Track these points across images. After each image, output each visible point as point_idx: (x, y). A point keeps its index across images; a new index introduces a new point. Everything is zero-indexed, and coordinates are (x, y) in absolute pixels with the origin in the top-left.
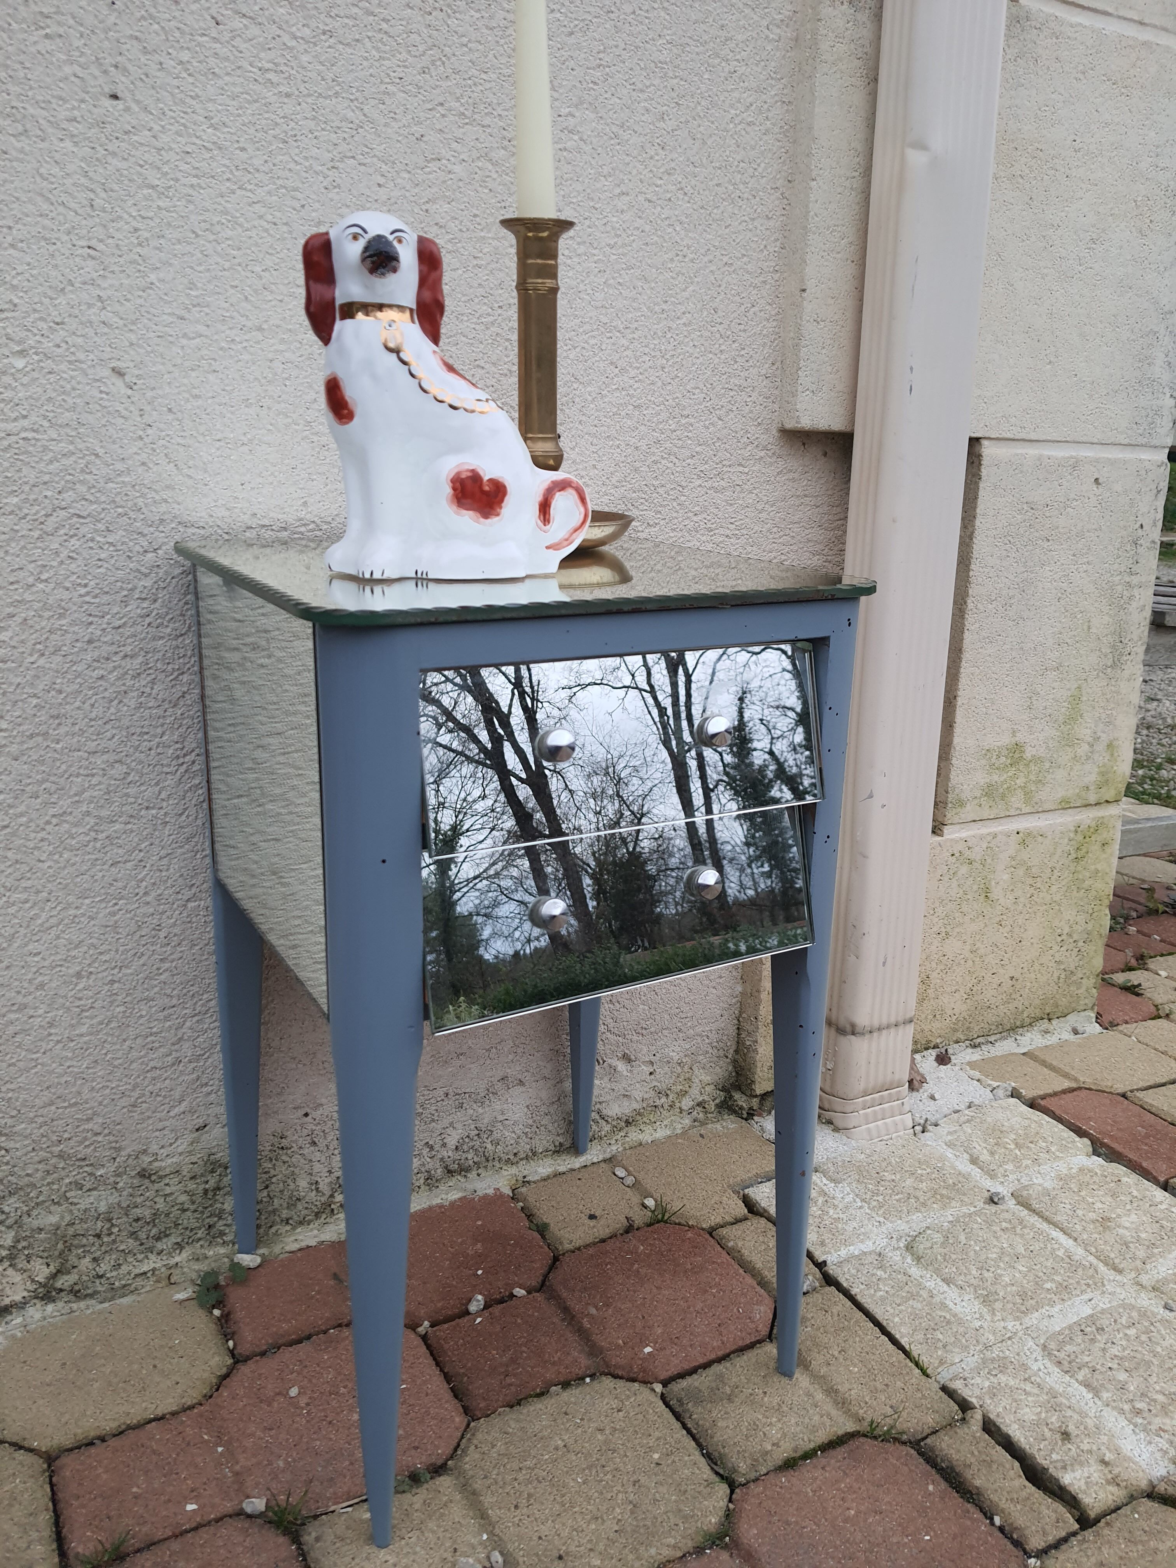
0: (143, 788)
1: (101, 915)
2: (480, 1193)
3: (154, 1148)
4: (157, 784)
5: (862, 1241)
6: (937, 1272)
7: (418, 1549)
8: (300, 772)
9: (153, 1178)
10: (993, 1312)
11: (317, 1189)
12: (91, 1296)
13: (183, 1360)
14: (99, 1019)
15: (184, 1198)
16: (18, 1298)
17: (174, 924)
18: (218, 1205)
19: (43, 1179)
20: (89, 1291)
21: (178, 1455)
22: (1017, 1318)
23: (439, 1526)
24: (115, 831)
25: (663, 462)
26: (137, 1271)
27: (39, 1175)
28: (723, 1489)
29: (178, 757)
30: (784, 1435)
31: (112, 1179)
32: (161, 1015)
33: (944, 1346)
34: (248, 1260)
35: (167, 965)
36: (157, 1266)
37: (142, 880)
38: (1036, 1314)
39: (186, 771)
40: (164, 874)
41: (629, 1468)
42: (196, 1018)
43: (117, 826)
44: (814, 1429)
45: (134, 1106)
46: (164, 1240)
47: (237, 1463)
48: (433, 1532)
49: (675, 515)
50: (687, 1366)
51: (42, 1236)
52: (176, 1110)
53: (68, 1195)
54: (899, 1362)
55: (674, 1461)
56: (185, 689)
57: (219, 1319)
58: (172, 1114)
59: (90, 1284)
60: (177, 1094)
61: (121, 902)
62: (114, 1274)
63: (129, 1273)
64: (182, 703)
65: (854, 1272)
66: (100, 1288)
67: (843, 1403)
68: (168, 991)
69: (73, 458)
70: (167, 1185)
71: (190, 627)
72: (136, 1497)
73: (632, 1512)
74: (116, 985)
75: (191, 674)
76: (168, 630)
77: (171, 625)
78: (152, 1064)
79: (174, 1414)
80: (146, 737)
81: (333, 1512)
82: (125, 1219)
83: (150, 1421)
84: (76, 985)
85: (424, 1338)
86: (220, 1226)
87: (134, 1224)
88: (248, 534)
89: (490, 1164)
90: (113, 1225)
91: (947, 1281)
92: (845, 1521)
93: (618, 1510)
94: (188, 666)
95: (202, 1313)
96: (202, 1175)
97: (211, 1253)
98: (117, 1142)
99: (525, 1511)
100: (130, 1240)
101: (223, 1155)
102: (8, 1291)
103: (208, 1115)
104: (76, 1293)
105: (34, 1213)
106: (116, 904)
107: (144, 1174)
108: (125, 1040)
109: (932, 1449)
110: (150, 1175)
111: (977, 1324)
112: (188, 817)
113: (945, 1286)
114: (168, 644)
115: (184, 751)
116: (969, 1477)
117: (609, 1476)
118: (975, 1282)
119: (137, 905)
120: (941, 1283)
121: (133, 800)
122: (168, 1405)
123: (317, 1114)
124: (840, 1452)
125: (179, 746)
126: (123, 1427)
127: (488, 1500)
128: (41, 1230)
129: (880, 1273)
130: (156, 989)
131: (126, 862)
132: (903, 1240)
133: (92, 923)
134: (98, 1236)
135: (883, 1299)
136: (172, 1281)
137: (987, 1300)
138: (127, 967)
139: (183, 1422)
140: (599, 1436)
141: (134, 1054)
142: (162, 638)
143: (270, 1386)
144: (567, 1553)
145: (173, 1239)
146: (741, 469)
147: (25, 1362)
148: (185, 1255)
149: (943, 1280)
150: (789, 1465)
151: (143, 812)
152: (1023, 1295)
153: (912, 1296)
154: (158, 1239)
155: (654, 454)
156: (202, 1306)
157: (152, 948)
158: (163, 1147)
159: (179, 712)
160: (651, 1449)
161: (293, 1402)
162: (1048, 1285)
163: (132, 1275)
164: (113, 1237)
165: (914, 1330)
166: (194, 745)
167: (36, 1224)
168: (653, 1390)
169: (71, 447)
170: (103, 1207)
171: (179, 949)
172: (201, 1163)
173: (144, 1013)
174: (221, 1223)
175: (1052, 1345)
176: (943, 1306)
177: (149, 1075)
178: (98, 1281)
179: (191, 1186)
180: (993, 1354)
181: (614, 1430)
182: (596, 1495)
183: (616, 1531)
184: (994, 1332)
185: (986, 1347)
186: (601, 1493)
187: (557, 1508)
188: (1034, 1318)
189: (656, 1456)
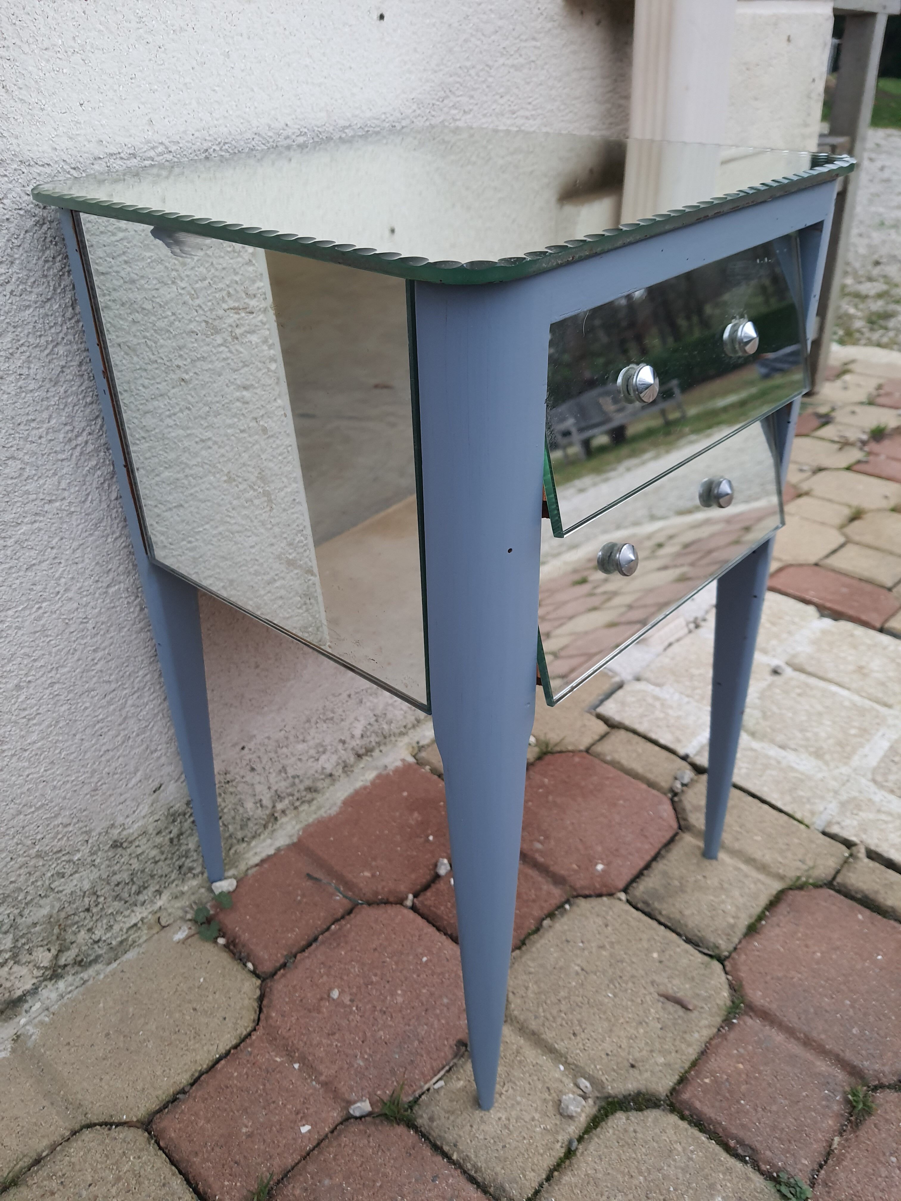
0: (41, 482)
1: (27, 623)
2: (391, 767)
3: (120, 820)
4: (55, 474)
6: (772, 741)
7: (519, 1099)
8: (189, 432)
9: (125, 845)
10: (827, 763)
11: (261, 806)
12: (95, 961)
13: (217, 996)
14: (46, 723)
15: (154, 852)
16: (28, 986)
17: (100, 613)
18: (184, 848)
19: (27, 880)
20: (92, 958)
21: (264, 1085)
22: (846, 764)
23: (524, 1073)
24: (24, 534)
25: (473, 40)
26: (128, 925)
27: (22, 878)
28: (716, 966)
29: (70, 440)
30: (738, 908)
31: (89, 860)
32: (104, 702)
33: (808, 800)
34: (225, 885)
35: (100, 654)
36: (144, 915)
37: (60, 578)
38: (857, 757)
39: (81, 454)
40: (80, 566)
41: (642, 972)
42: (136, 695)
43: (24, 528)
44: (755, 895)
45: (95, 790)
46: (145, 892)
47: (321, 1074)
48: (523, 1079)
50: (635, 872)
51: (38, 928)
52: (134, 781)
53: (53, 886)
54: (787, 822)
55: (671, 956)
56: (63, 363)
57: (226, 946)
58: (130, 785)
59: (90, 952)
60: (131, 768)
61: (44, 605)
62: (109, 935)
63: (121, 930)
64: (62, 379)
66: (100, 952)
67: (763, 868)
68: (106, 678)
70: (138, 846)
71: (55, 290)
72: (250, 1136)
74: (56, 687)
75: (66, 344)
76: (33, 297)
77: (36, 290)
78: (104, 748)
79: (236, 1047)
80: (33, 425)
81: (428, 1090)
82: (107, 888)
83: (218, 1061)
84: (17, 697)
85: (413, 908)
86: (188, 863)
87: (116, 889)
88: (96, 167)
89: (388, 740)
90: (98, 896)
91: (783, 747)
92: (818, 963)
93: (652, 1010)
94: (61, 335)
95: (208, 947)
96: (166, 828)
97: (186, 888)
98: (86, 826)
99: (583, 1035)
100: (116, 903)
101: (180, 806)
102: (17, 984)
103: (162, 776)
104: (81, 964)
105: (26, 912)
106: (40, 608)
107: (116, 845)
108: (75, 735)
109: (844, 885)
110: (122, 844)
111: (820, 776)
112: (91, 502)
113: (783, 752)
114: (36, 313)
115: (75, 432)
116: (882, 900)
117: (630, 984)
118: (803, 743)
119: (60, 604)
120: (778, 750)
121: (34, 496)
122: (227, 1041)
123: (252, 745)
124: (783, 908)
125: (68, 428)
126: (197, 1075)
127: (549, 1035)
128: (35, 924)
130: (95, 680)
131: (40, 562)
133: (20, 633)
134: (88, 910)
136: (163, 923)
137: (818, 754)
138: (63, 666)
139: (250, 1053)
140: (604, 953)
141: (86, 744)
142: (29, 306)
143: (309, 995)
144: (635, 1060)
145: (152, 889)
146: (534, 43)
147: (69, 1044)
148: (166, 896)
149: (779, 747)
150: (752, 930)
151: (47, 507)
152: (840, 744)
153: (766, 767)
154: (139, 893)
155: (464, 31)
156: (205, 938)
157: (83, 642)
158: (128, 816)
159: (62, 390)
160: (648, 951)
161: (338, 1003)
162: (852, 732)
163: (125, 930)
164: (100, 906)
165: (782, 794)
166: (83, 424)
167: (30, 921)
168: (620, 899)
170: (86, 886)
171: (109, 636)
172: (163, 818)
173: (88, 705)
174: (188, 861)
175: (879, 778)
176: (791, 768)
177: (103, 759)
178: (96, 946)
179: (159, 840)
180: (844, 797)
181: (612, 944)
182: (629, 1003)
183: (661, 1029)
184: (835, 779)
185: (836, 792)
186: (632, 1001)
187: (606, 1024)
188: (856, 761)
189: (655, 955)
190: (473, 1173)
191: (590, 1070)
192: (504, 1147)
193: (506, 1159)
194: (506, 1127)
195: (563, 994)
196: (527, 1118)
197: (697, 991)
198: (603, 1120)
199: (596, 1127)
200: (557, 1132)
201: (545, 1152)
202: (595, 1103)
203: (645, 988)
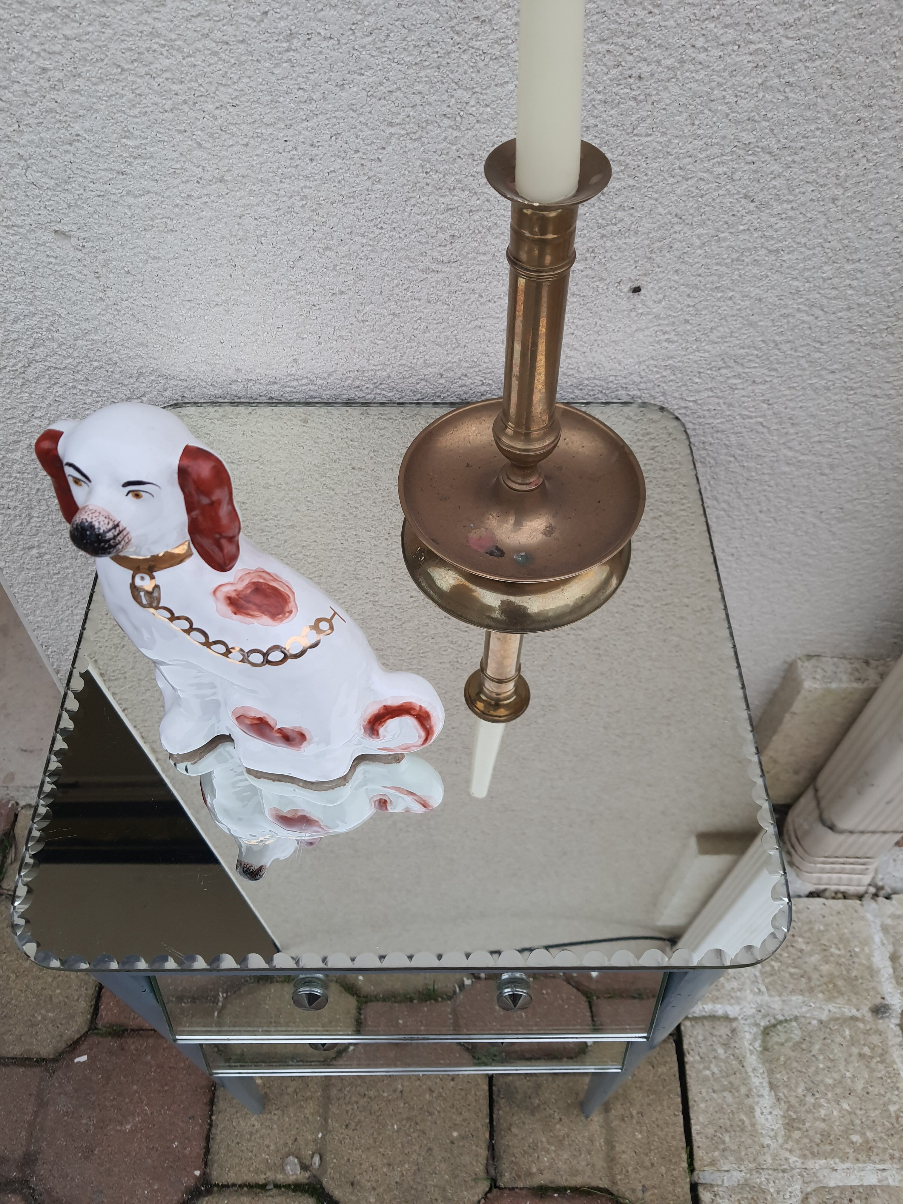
5: (731, 1005)
6: (771, 1072)
10: (788, 1138)
22: (804, 1156)
23: (295, 1115)
25: (798, 315)
28: (484, 1186)
30: (551, 1166)
33: (724, 1150)
38: (823, 1162)
41: (432, 1134)
44: (574, 1173)
48: (290, 1118)
49: (798, 373)
54: (677, 1149)
55: (464, 1146)
65: (700, 1038)
67: (611, 1160)
69: (37, 318)
73: (414, 1174)
91: (772, 1086)
93: (407, 1166)
99: (350, 1132)
111: (767, 1141)
113: (768, 1089)
117: (416, 1135)
118: (793, 1101)
120: (765, 1084)
127: (334, 1109)
129: (721, 1051)
132: (768, 1018)
135: (706, 1079)
137: (790, 1124)
140: (427, 1096)
144: (359, 1182)
149: (770, 1083)
150: (542, 1191)
152: (826, 1136)
153: (732, 1088)
155: (786, 306)
160: (455, 1127)
162: (855, 1138)
165: (710, 1123)
169: (32, 309)
176: (751, 1110)
180: (759, 1179)
181: (440, 1095)
182: (400, 1145)
183: (397, 1183)
184: (775, 1157)
185: (759, 1169)
186: (403, 1146)
187: (371, 1141)
188: (818, 1164)
189: (455, 1134)
190: (211, 1136)
191: (328, 1157)
192: (238, 1143)
193: (231, 1151)
194: (251, 1134)
195: (372, 1093)
196: (267, 1142)
197: (448, 1187)
198: (301, 1192)
199: (294, 1191)
200: (270, 1170)
201: (252, 1172)
202: (309, 1178)
203: (421, 1147)
